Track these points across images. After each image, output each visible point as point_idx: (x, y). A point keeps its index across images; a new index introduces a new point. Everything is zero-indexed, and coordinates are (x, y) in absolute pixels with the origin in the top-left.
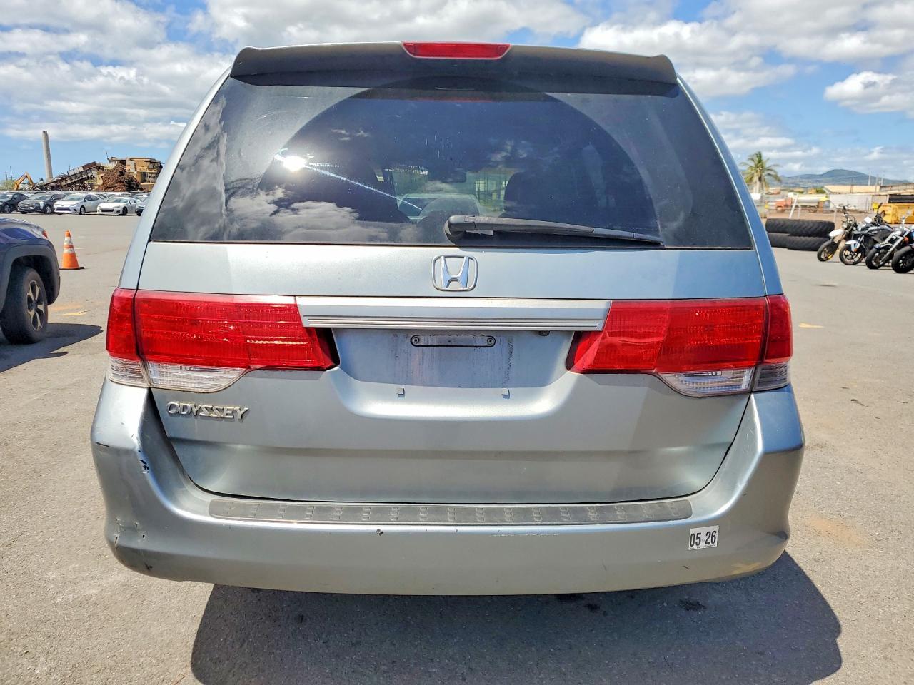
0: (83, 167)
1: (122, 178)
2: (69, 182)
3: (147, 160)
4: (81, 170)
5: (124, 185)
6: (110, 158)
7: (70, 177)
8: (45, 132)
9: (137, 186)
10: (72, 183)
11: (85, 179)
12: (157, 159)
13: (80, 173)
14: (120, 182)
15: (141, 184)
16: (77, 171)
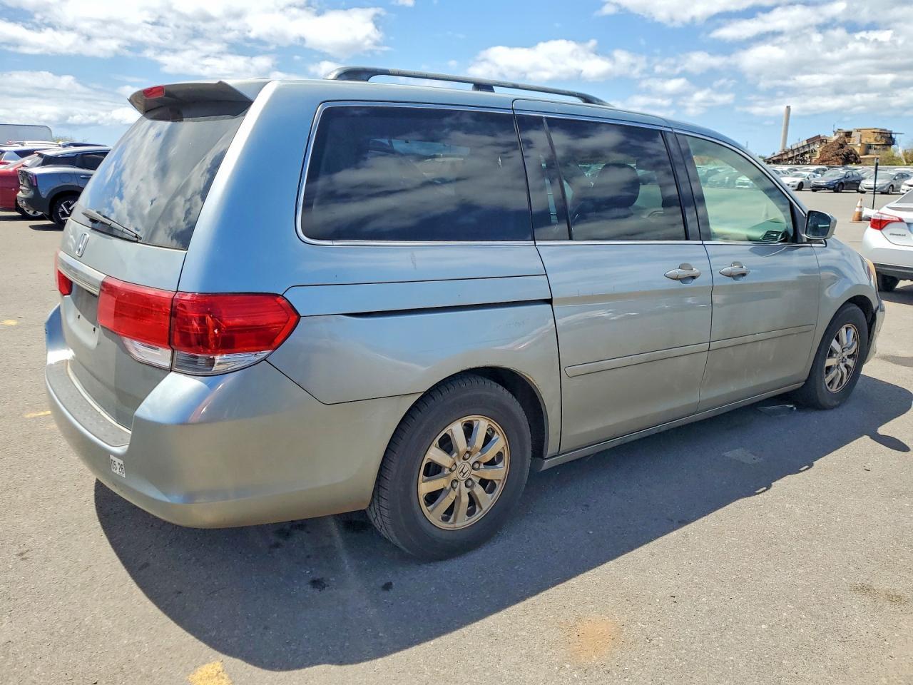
0: (807, 141)
1: (841, 151)
2: (790, 155)
3: (875, 131)
4: (805, 143)
5: (841, 158)
6: (836, 130)
7: (793, 151)
8: (788, 108)
9: (856, 159)
10: (793, 157)
11: (806, 153)
12: (889, 129)
13: (803, 147)
14: (838, 155)
15: (861, 157)
16: (800, 145)
